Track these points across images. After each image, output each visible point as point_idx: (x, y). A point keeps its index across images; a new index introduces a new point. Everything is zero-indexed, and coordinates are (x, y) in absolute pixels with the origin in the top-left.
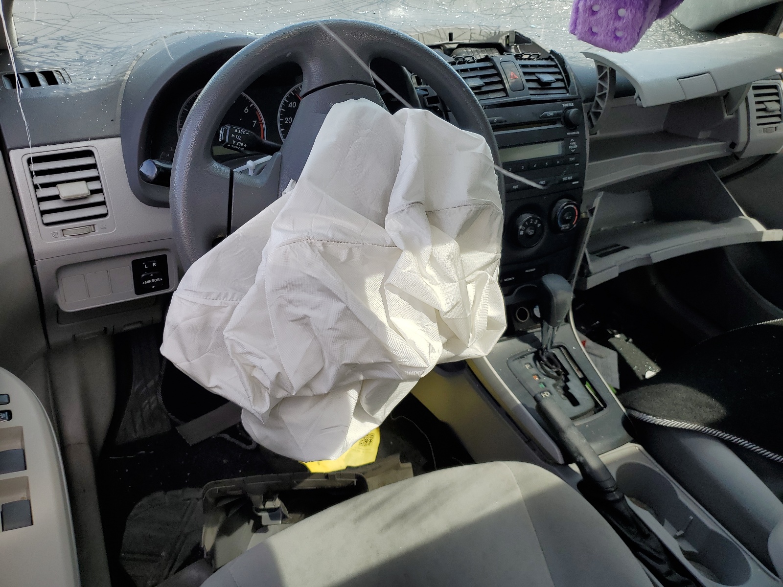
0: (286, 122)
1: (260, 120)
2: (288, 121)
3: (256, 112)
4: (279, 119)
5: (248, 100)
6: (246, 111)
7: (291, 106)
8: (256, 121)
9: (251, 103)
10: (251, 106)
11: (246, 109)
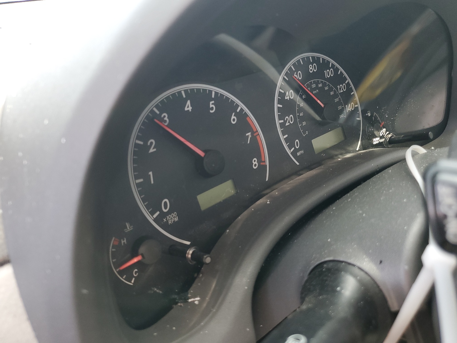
0: (287, 124)
1: (255, 130)
2: (289, 122)
3: (248, 119)
4: (278, 122)
5: (233, 102)
6: (234, 120)
7: (288, 98)
8: (249, 134)
9: (238, 106)
10: (238, 111)
11: (233, 117)
